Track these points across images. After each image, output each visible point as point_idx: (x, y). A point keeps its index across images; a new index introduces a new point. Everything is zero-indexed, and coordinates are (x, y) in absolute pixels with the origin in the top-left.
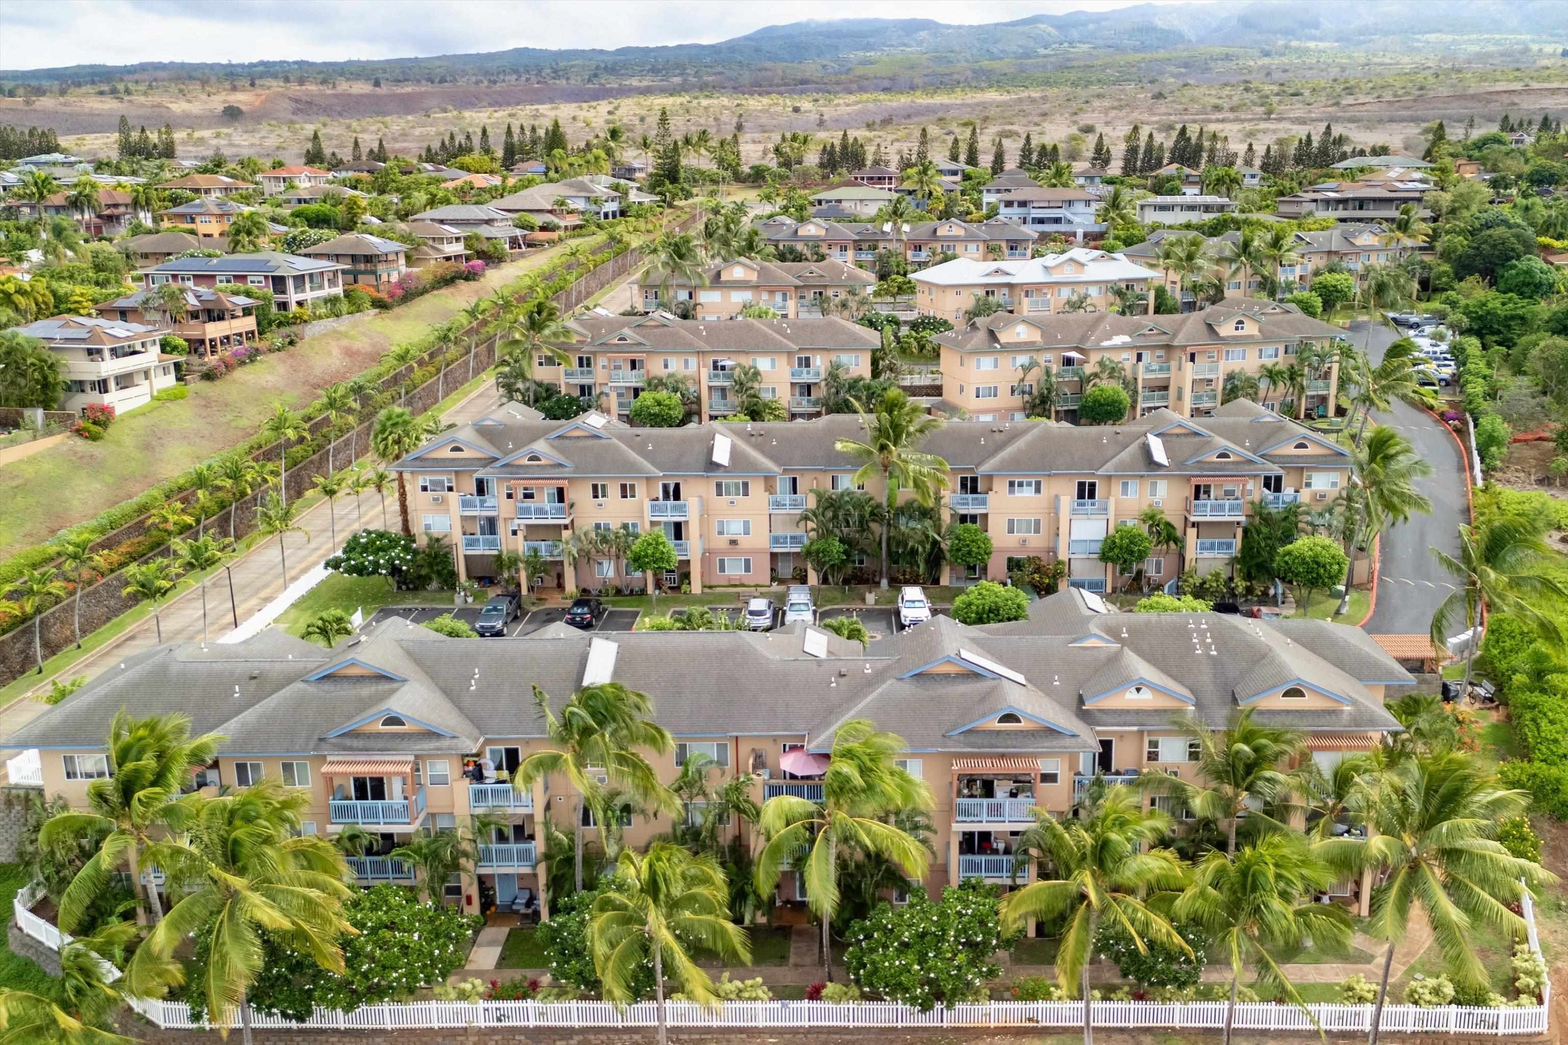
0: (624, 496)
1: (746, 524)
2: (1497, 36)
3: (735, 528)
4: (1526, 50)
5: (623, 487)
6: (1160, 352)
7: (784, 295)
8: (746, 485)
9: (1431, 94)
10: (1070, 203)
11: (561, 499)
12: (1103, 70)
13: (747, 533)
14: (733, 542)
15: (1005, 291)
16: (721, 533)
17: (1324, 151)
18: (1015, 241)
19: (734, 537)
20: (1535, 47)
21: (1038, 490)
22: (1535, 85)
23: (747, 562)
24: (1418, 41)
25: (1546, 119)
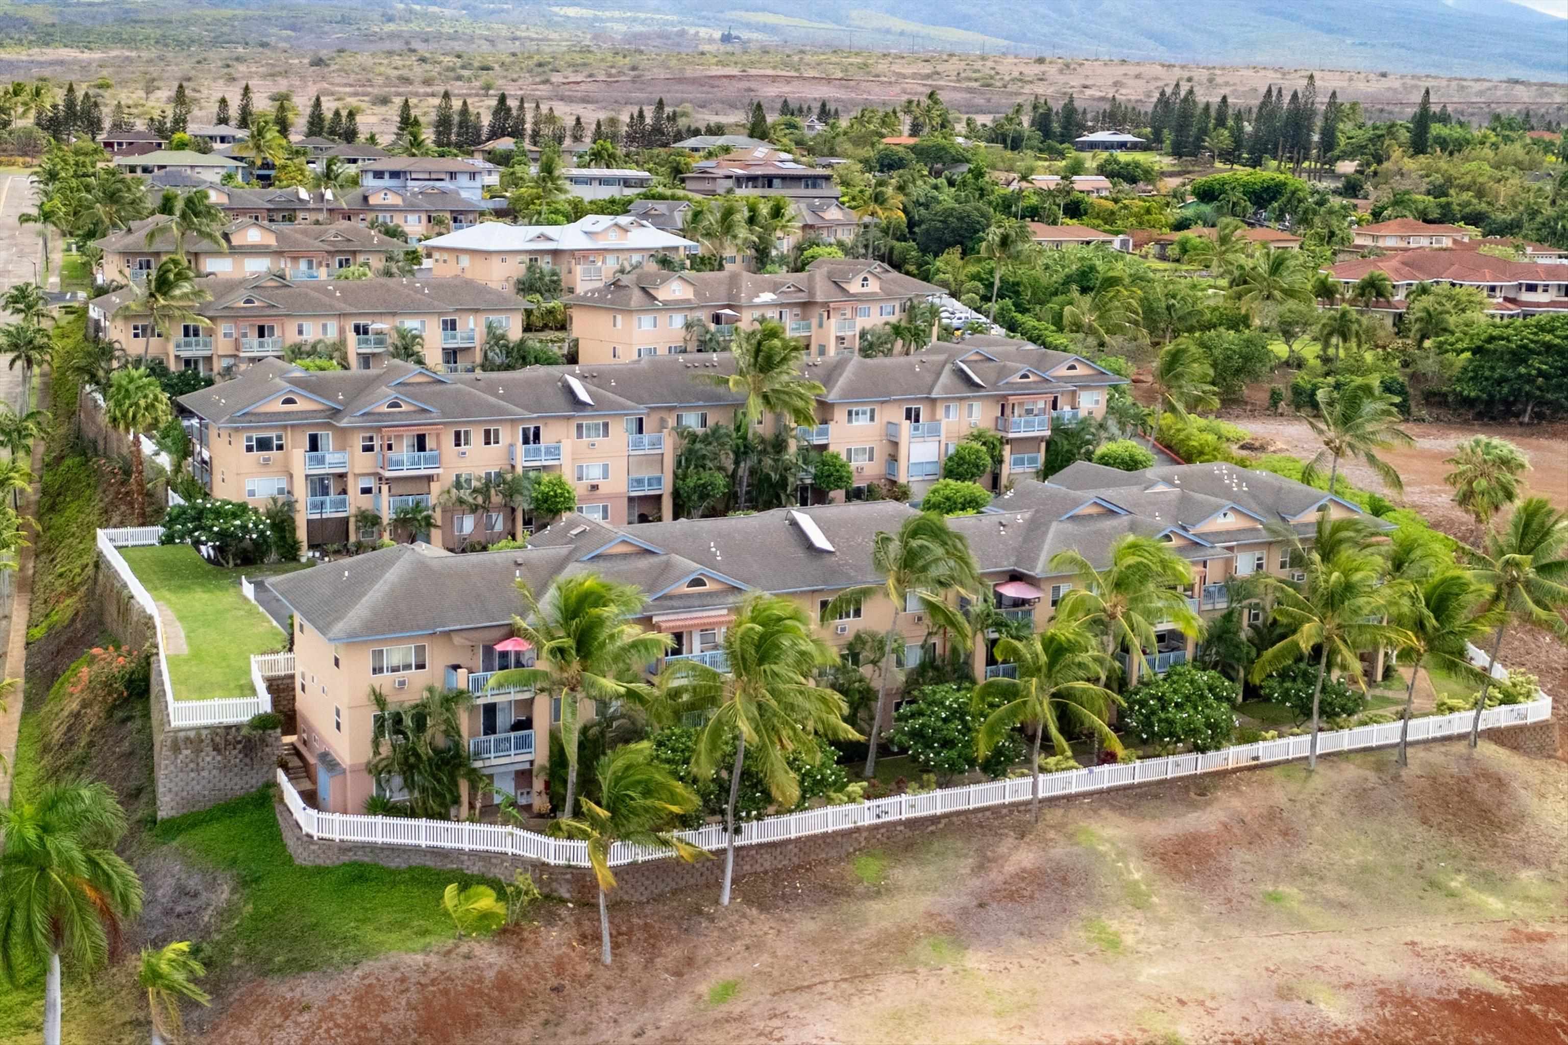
0: (487, 443)
1: (606, 468)
2: (642, 16)
3: (594, 474)
4: (682, 33)
5: (487, 433)
6: (797, 311)
7: (310, 263)
8: (606, 425)
9: (648, 76)
10: (453, 175)
11: (422, 447)
12: (186, 27)
13: (605, 477)
14: (595, 487)
15: (548, 258)
16: (580, 479)
17: (657, 130)
18: (461, 212)
19: (594, 482)
20: (692, 31)
21: (872, 418)
22: (753, 72)
23: (605, 509)
24: (556, 15)
25: (824, 105)
